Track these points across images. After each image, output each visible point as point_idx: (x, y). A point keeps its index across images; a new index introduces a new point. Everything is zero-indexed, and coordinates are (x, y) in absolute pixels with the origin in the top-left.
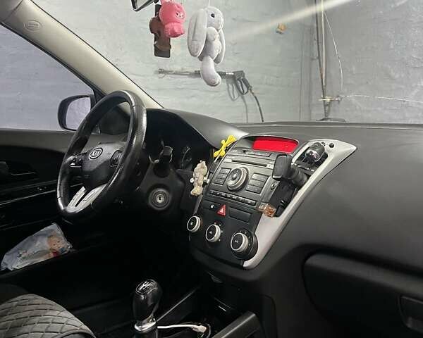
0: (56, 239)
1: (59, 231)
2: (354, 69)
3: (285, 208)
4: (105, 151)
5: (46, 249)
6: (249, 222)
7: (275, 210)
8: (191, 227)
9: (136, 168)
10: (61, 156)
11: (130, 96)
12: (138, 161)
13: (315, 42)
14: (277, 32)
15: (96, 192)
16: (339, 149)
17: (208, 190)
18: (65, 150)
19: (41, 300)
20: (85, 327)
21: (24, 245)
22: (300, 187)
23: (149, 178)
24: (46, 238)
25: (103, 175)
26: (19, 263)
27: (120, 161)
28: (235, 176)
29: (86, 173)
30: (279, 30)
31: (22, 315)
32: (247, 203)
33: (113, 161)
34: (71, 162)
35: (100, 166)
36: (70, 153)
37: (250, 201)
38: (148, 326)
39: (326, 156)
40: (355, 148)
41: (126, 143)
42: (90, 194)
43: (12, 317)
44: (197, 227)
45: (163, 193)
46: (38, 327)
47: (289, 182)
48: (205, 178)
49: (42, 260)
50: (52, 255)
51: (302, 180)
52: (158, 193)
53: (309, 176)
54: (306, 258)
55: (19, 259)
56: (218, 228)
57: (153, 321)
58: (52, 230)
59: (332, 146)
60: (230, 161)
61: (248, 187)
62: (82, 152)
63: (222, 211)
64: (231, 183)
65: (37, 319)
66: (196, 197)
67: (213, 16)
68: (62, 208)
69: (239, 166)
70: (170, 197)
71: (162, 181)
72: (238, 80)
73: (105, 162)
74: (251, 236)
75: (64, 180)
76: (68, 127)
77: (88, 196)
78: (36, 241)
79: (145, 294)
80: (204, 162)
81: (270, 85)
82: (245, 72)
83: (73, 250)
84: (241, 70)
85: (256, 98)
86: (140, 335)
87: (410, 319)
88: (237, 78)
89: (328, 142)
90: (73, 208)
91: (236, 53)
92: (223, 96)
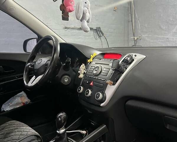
0: (24, 98)
2: (146, 25)
3: (117, 82)
4: (43, 61)
5: (19, 102)
6: (103, 88)
7: (113, 82)
8: (79, 91)
9: (56, 67)
10: (25, 63)
11: (52, 37)
12: (57, 64)
13: (130, 14)
14: (114, 10)
15: (40, 77)
16: (138, 57)
17: (86, 75)
18: (26, 61)
19: (18, 122)
20: (37, 133)
21: (11, 100)
22: (123, 73)
23: (61, 72)
24: (20, 98)
25: (43, 70)
26: (9, 108)
27: (49, 64)
28: (96, 69)
29: (36, 70)
30: (115, 9)
31: (11, 128)
33: (46, 65)
34: (29, 65)
35: (41, 67)
36: (29, 62)
37: (102, 79)
38: (62, 131)
39: (133, 60)
40: (145, 57)
41: (51, 57)
43: (7, 129)
44: (81, 91)
45: (67, 77)
46: (17, 133)
47: (118, 71)
48: (85, 71)
49: (18, 107)
50: (22, 105)
51: (124, 70)
52: (66, 77)
53: (126, 69)
54: (126, 102)
55: (9, 106)
56: (90, 91)
57: (64, 129)
58: (22, 94)
59: (135, 56)
60: (95, 63)
61: (102, 74)
62: (34, 61)
63: (91, 84)
64: (95, 72)
65: (16, 130)
66: (81, 79)
67: (86, 3)
68: (26, 84)
69: (98, 65)
70: (70, 79)
71: (67, 72)
72: (98, 31)
73: (43, 65)
74: (103, 93)
76: (27, 51)
77: (36, 79)
78: (16, 99)
79: (61, 118)
80: (84, 64)
81: (111, 33)
82: (101, 27)
83: (31, 102)
84: (99, 27)
85: (105, 38)
86: (59, 135)
87: (168, 125)
88: (98, 30)
89: (134, 54)
90: (30, 84)
91: (97, 20)
92: (92, 38)
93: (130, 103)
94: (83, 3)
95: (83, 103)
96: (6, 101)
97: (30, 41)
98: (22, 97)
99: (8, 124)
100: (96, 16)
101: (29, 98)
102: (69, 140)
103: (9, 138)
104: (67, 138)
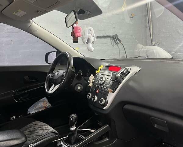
0: (46, 103)
1: (47, 100)
3: (116, 90)
4: (60, 72)
5: (42, 106)
6: (105, 95)
7: (112, 90)
8: (88, 97)
9: (70, 77)
10: (46, 74)
11: (67, 54)
12: (71, 75)
13: (147, 20)
14: (131, 17)
15: (58, 86)
16: (134, 70)
17: (94, 84)
18: (48, 72)
19: (41, 123)
20: (55, 131)
21: (35, 105)
22: (121, 83)
23: (75, 81)
24: (42, 102)
25: (60, 80)
26: (34, 111)
27: (64, 76)
28: (101, 79)
29: (54, 80)
31: (35, 127)
32: (104, 88)
33: (62, 76)
34: (50, 76)
35: (59, 78)
36: (49, 73)
37: (105, 88)
38: (74, 128)
39: (129, 72)
40: (140, 69)
42: (56, 87)
43: (32, 128)
44: (90, 97)
45: (81, 86)
46: (41, 131)
47: (116, 81)
48: (93, 80)
49: (41, 110)
50: (44, 108)
51: (121, 80)
52: (78, 86)
53: (123, 79)
56: (96, 97)
57: (75, 127)
58: (45, 100)
59: (131, 69)
60: (101, 74)
61: (105, 83)
62: (53, 73)
63: (97, 91)
64: (100, 82)
65: (40, 128)
66: (90, 87)
67: (90, 30)
68: (47, 92)
69: (103, 76)
71: (79, 82)
73: (60, 76)
74: (105, 99)
75: (47, 83)
76: (49, 63)
77: (55, 88)
78: (39, 103)
79: (72, 118)
80: (93, 75)
81: (129, 39)
82: (118, 35)
83: (52, 107)
84: (116, 34)
86: (72, 131)
87: (156, 125)
88: (114, 37)
90: (50, 92)
93: (127, 107)
94: (88, 31)
95: (91, 107)
97: (50, 53)
98: (44, 102)
99: (33, 124)
100: (113, 24)
101: (50, 103)
102: (80, 136)
103: (34, 134)
104: (78, 134)
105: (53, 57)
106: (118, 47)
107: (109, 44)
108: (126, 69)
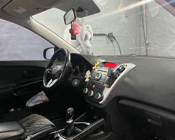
0: (43, 96)
1: (44, 94)
3: (112, 85)
4: (58, 67)
5: (40, 100)
6: (101, 90)
7: (108, 86)
9: (68, 72)
10: (44, 69)
11: (65, 50)
12: (68, 71)
14: (126, 17)
15: (55, 81)
17: (90, 79)
18: (46, 67)
19: (39, 115)
20: (52, 123)
21: (33, 98)
23: (72, 76)
24: (40, 96)
25: (57, 75)
26: (31, 104)
27: (62, 71)
28: (98, 75)
29: (52, 75)
30: (126, 16)
31: (33, 120)
33: (60, 71)
34: (48, 71)
35: (56, 73)
37: (102, 83)
38: (70, 121)
39: (125, 69)
40: (135, 66)
41: (64, 65)
43: (30, 120)
44: (86, 92)
45: (77, 81)
46: (38, 123)
48: (90, 76)
49: (39, 103)
50: (42, 102)
51: (117, 76)
52: (75, 81)
53: (119, 75)
55: (31, 103)
56: (92, 92)
57: (72, 120)
58: (42, 93)
59: (126, 66)
60: (97, 70)
61: (101, 79)
62: (51, 68)
63: (94, 86)
64: (96, 77)
65: (37, 121)
66: (87, 82)
67: (88, 28)
68: (45, 86)
69: (99, 72)
70: (79, 82)
71: (76, 77)
73: (58, 71)
74: (101, 94)
75: (46, 77)
76: (47, 58)
77: (53, 82)
78: (37, 97)
79: (69, 112)
80: (89, 71)
81: (123, 37)
82: (113, 33)
83: (49, 100)
84: (111, 32)
85: (117, 43)
86: (68, 124)
87: (149, 119)
88: (110, 36)
89: (125, 64)
90: (48, 86)
91: (109, 26)
92: (105, 43)
93: (122, 102)
94: (86, 28)
95: (88, 101)
96: (29, 99)
97: (49, 49)
99: (31, 117)
100: (108, 23)
101: (47, 97)
102: (76, 129)
103: (32, 127)
104: (74, 127)
105: (51, 53)
106: (113, 44)
107: (105, 42)
108: (122, 65)
